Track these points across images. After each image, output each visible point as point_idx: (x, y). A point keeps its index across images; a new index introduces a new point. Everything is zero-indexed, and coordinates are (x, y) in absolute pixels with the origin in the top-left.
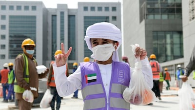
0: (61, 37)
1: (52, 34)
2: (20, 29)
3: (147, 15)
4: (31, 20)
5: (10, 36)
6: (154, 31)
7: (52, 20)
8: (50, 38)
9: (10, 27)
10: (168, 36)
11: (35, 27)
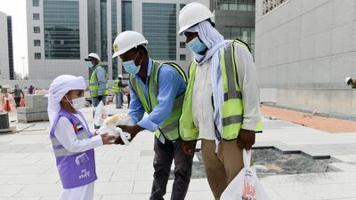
0: (112, 31)
1: (102, 26)
2: (58, 19)
3: (218, 4)
4: (71, 6)
5: (45, 29)
6: (226, 26)
7: (101, 8)
8: (98, 32)
9: (45, 16)
10: (245, 33)
11: (78, 17)
